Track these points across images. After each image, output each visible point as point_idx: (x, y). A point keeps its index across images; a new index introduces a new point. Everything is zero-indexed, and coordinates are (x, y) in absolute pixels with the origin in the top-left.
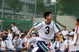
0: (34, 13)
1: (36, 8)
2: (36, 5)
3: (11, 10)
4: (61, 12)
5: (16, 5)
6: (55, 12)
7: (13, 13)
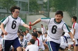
0: (27, 11)
3: (5, 9)
6: (48, 9)
7: (7, 12)
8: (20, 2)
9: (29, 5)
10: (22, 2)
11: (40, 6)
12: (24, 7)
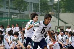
0: (38, 11)
1: (40, 7)
2: (40, 4)
3: (17, 9)
4: (64, 10)
5: (22, 5)
6: (58, 10)
7: (19, 12)
8: (31, 3)
9: (40, 6)
10: (33, 3)
11: (51, 7)
12: (35, 7)
